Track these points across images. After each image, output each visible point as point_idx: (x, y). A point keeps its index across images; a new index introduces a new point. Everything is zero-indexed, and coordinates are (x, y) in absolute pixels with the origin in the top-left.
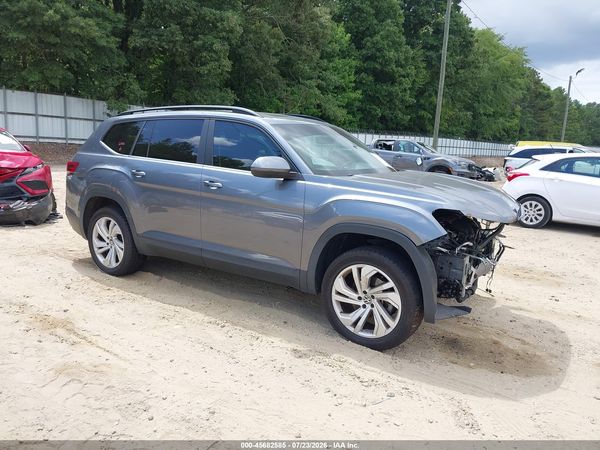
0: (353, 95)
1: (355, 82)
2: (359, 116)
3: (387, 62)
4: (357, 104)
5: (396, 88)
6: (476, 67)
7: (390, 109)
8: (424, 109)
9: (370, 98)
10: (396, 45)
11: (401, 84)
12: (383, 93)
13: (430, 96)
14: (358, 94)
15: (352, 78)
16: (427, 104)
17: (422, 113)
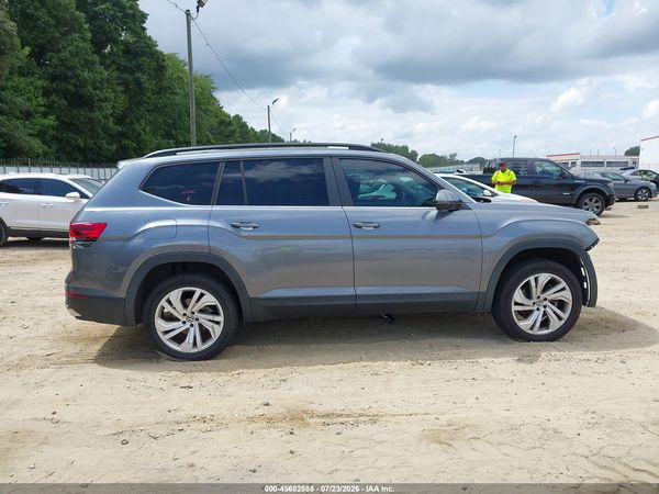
0: (46, 122)
1: (44, 106)
2: (55, 147)
3: (82, 84)
4: (52, 132)
5: (97, 114)
6: (173, 93)
7: (92, 138)
8: (127, 138)
9: (66, 125)
10: (89, 65)
11: (101, 109)
12: (82, 120)
13: (132, 123)
14: (51, 121)
15: (41, 100)
16: (130, 132)
17: (126, 142)
